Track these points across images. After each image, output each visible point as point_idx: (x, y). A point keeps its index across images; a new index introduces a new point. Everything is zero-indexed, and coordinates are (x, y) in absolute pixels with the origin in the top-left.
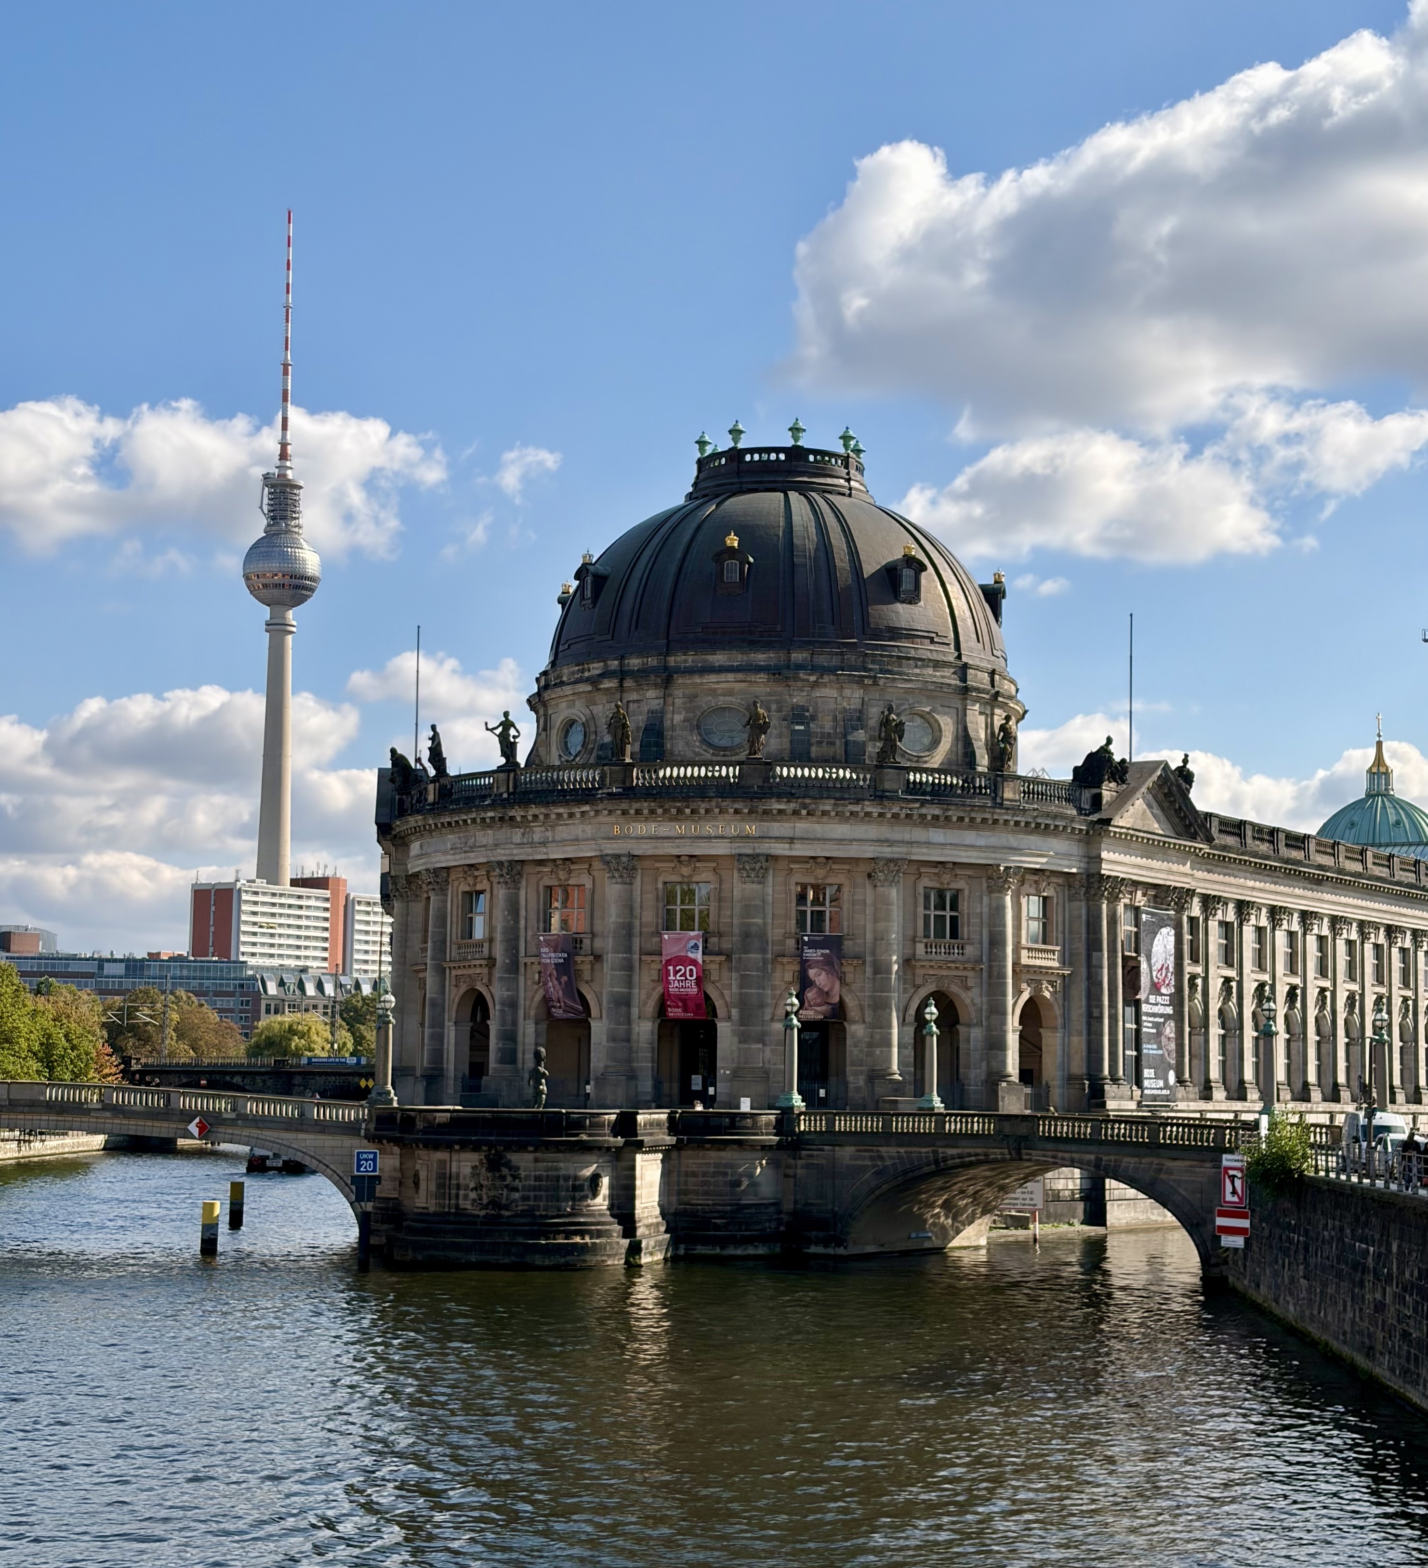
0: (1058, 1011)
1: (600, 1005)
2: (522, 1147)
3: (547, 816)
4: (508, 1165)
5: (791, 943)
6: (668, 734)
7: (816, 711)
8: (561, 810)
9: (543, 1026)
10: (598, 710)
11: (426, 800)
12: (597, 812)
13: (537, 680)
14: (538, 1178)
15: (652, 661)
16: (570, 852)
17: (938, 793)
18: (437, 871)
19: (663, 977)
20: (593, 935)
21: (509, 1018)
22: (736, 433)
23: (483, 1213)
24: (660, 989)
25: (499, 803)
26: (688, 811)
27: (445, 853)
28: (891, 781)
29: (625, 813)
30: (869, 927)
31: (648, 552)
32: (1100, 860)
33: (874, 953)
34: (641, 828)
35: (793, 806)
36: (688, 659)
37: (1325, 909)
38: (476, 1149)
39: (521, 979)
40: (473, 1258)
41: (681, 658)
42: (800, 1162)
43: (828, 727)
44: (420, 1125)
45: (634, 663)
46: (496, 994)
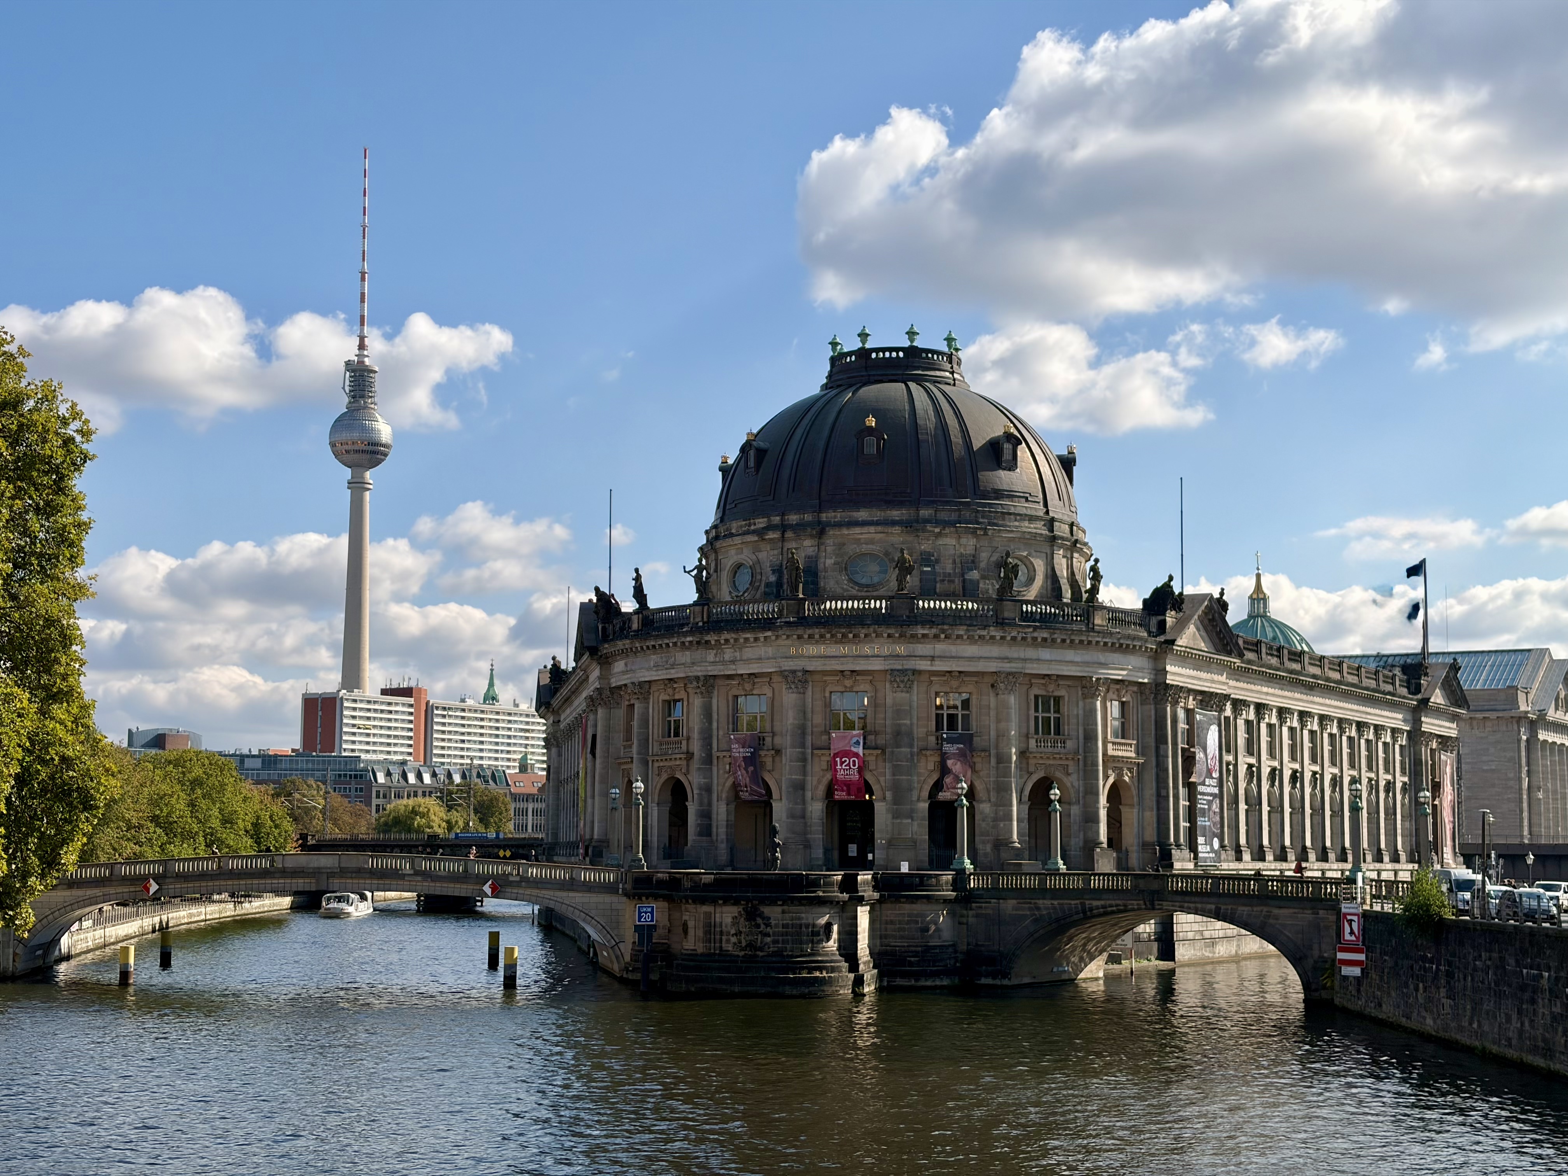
0: (1134, 792)
1: (780, 789)
2: (773, 902)
3: (736, 640)
4: (761, 915)
5: (932, 739)
6: (821, 574)
7: (939, 556)
8: (748, 636)
9: (732, 807)
10: (762, 556)
11: (630, 628)
12: (777, 637)
13: (707, 532)
14: (784, 926)
15: (808, 517)
16: (754, 668)
17: (1045, 620)
18: (641, 684)
19: (832, 766)
20: (774, 734)
21: (706, 801)
22: (863, 336)
23: (742, 953)
24: (829, 776)
25: (696, 630)
26: (851, 636)
27: (649, 669)
28: (1009, 611)
29: (800, 637)
30: (993, 727)
31: (799, 432)
32: (1165, 672)
33: (997, 747)
34: (812, 650)
35: (934, 631)
36: (836, 515)
37: (1316, 709)
38: (736, 903)
39: (715, 769)
40: (737, 989)
41: (831, 514)
42: (971, 913)
43: (949, 568)
44: (687, 884)
45: (793, 518)
46: (693, 781)
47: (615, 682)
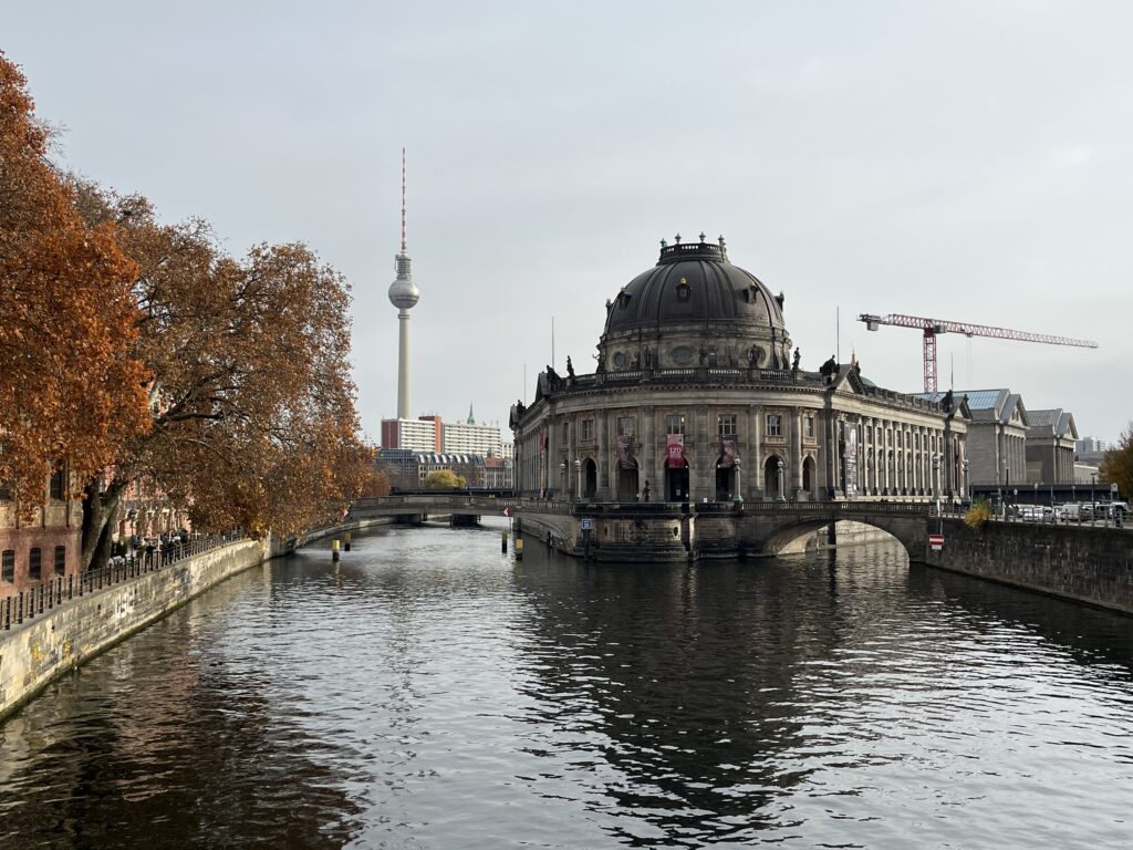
0: (816, 462)
1: (642, 463)
3: (620, 391)
4: (643, 524)
5: (717, 438)
6: (660, 358)
7: (718, 348)
8: (626, 389)
9: (618, 472)
10: (630, 349)
11: (565, 385)
12: (640, 389)
13: (601, 338)
14: (655, 529)
15: (653, 329)
16: (629, 405)
17: (772, 378)
18: (572, 413)
19: (668, 452)
20: (639, 437)
21: (605, 470)
22: (678, 238)
23: (634, 542)
24: (666, 457)
25: (599, 386)
26: (677, 388)
27: (576, 406)
28: (755, 375)
29: (651, 389)
30: (747, 431)
31: (647, 287)
32: (831, 403)
33: (749, 442)
34: (657, 395)
35: (718, 385)
36: (667, 328)
38: (631, 518)
39: (610, 454)
40: (632, 559)
41: (664, 328)
42: (742, 522)
43: (723, 353)
44: (606, 509)
45: (645, 330)
46: (599, 460)
47: (558, 412)
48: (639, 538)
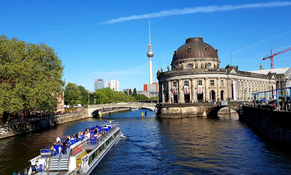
0: (225, 92)
4: (169, 109)
5: (197, 86)
6: (184, 67)
8: (174, 75)
10: (177, 65)
14: (172, 110)
16: (175, 79)
17: (211, 71)
20: (177, 87)
21: (170, 95)
22: (189, 37)
25: (168, 74)
26: (186, 74)
30: (205, 84)
32: (228, 76)
33: (205, 87)
35: (196, 73)
36: (186, 59)
42: (198, 107)
48: (168, 112)
